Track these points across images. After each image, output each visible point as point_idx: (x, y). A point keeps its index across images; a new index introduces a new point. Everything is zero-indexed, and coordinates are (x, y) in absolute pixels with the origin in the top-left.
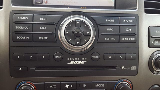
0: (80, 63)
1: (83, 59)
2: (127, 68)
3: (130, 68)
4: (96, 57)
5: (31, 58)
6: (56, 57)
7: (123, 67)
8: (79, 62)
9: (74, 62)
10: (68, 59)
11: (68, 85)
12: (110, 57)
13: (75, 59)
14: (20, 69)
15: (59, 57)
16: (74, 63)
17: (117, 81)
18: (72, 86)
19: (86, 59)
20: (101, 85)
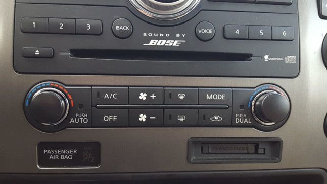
0: (171, 44)
1: (178, 35)
2: (275, 59)
3: (282, 59)
4: (206, 31)
5: (61, 28)
6: (118, 28)
7: (266, 57)
8: (168, 42)
9: (157, 41)
10: (145, 34)
11: (145, 95)
12: (237, 32)
13: (159, 35)
14: (37, 51)
15: (125, 28)
16: (159, 44)
17: (254, 88)
18: (153, 96)
19: (184, 36)
20: (220, 97)
